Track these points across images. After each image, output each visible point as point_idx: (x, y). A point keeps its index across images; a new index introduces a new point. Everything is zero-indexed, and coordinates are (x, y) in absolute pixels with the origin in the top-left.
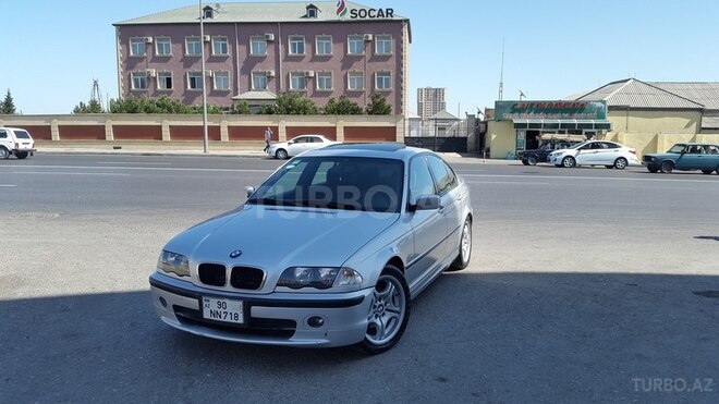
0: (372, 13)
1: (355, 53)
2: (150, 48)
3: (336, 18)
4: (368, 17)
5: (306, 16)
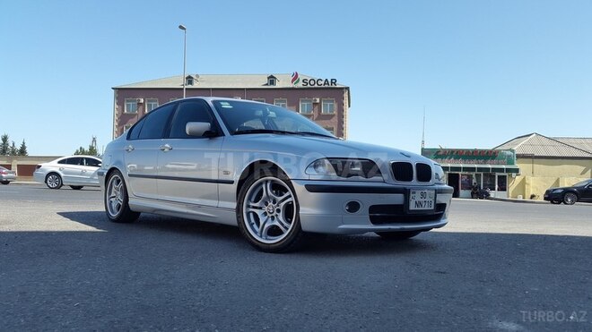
0: (320, 82)
1: (306, 113)
2: (141, 107)
3: (291, 85)
4: (316, 85)
5: (267, 84)
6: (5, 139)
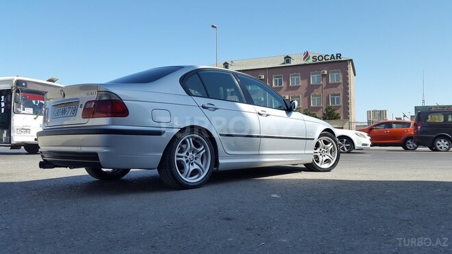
0: (327, 58)
1: (316, 83)
3: (303, 62)
4: (324, 60)
5: (284, 63)
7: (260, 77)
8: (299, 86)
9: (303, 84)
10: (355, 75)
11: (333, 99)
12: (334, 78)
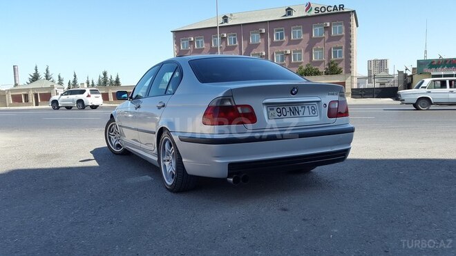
0: (330, 9)
1: (318, 36)
2: (192, 44)
3: (304, 14)
4: (326, 12)
5: (285, 16)
6: (105, 74)
7: (261, 31)
8: (301, 40)
9: (305, 37)
10: (357, 26)
11: (335, 53)
12: (337, 30)
